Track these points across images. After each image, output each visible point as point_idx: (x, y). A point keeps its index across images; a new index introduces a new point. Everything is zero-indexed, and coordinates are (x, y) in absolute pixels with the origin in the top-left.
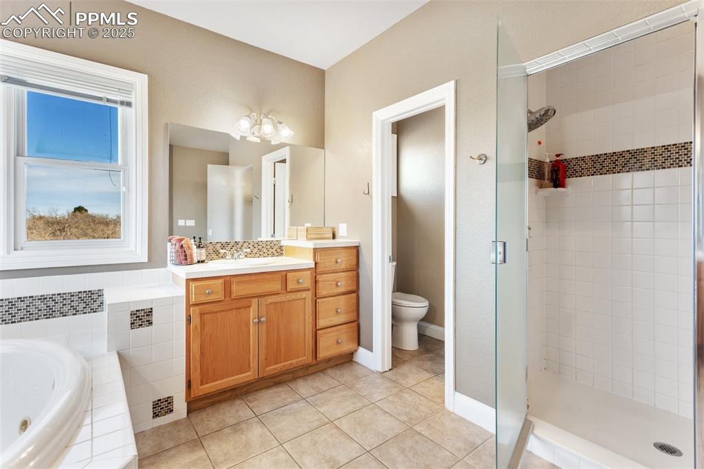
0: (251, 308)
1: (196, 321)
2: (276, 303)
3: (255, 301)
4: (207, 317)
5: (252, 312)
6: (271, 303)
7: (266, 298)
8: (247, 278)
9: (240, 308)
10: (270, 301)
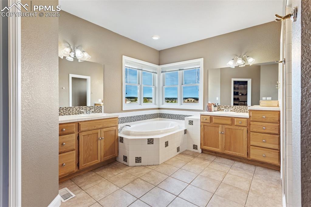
0: (219, 128)
1: (202, 127)
2: (229, 128)
3: (220, 126)
4: (205, 126)
5: (220, 129)
6: (227, 128)
7: (225, 125)
8: (218, 117)
9: (215, 127)
10: (226, 127)
